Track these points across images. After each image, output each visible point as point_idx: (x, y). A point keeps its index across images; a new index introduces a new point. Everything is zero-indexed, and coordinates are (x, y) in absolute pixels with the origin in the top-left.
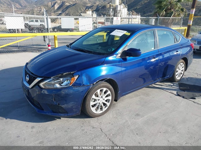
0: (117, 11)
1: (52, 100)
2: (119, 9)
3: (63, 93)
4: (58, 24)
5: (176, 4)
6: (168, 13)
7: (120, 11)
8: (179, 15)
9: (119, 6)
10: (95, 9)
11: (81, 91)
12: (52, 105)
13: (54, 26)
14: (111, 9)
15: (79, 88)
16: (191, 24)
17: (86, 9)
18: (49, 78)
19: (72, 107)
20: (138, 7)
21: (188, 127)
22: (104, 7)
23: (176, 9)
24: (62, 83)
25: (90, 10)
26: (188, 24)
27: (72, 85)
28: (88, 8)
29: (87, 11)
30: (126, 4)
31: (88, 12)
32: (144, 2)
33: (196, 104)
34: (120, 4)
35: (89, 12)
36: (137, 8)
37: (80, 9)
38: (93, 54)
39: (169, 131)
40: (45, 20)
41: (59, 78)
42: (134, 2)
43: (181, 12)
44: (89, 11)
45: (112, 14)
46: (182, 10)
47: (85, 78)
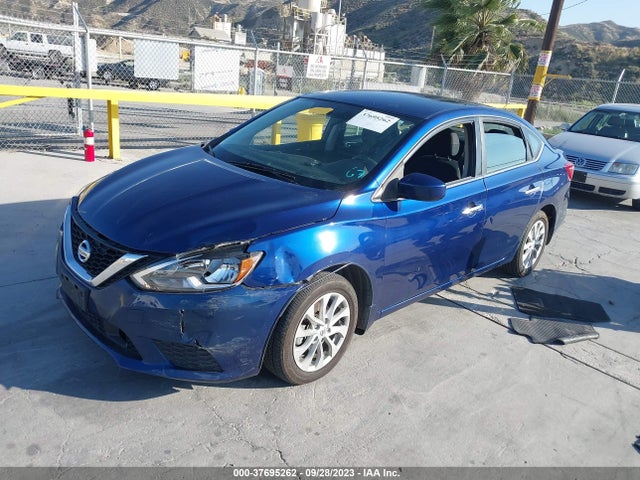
0: (313, 32)
1: (173, 329)
2: (319, 25)
3: (215, 307)
4: (117, 56)
5: (499, 31)
6: (471, 58)
7: (323, 31)
8: (502, 65)
9: (320, 16)
10: (242, 18)
11: (270, 302)
12: (173, 344)
13: (103, 62)
14: (295, 24)
15: (265, 293)
16: (539, 97)
17: (213, 12)
18: (166, 256)
19: (238, 352)
20: (378, 26)
21: (554, 443)
22: (272, 14)
23: (495, 44)
24: (208, 274)
25: (226, 19)
26: (531, 97)
27: (242, 283)
28: (219, 11)
29: (218, 20)
30: (342, 12)
31: (218, 26)
32: (397, 10)
33: (568, 362)
34: (324, 11)
35: (223, 27)
36: (374, 28)
37: (193, 11)
38: (299, 183)
39: (499, 455)
40: (78, 42)
41: (200, 258)
42: (366, 8)
43: (511, 56)
44: (223, 21)
45: (296, 39)
46: (515, 51)
47: (282, 261)
